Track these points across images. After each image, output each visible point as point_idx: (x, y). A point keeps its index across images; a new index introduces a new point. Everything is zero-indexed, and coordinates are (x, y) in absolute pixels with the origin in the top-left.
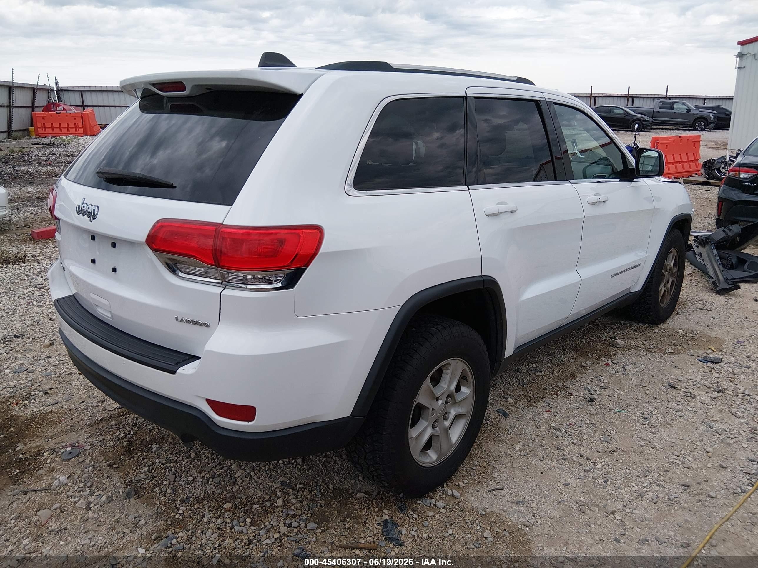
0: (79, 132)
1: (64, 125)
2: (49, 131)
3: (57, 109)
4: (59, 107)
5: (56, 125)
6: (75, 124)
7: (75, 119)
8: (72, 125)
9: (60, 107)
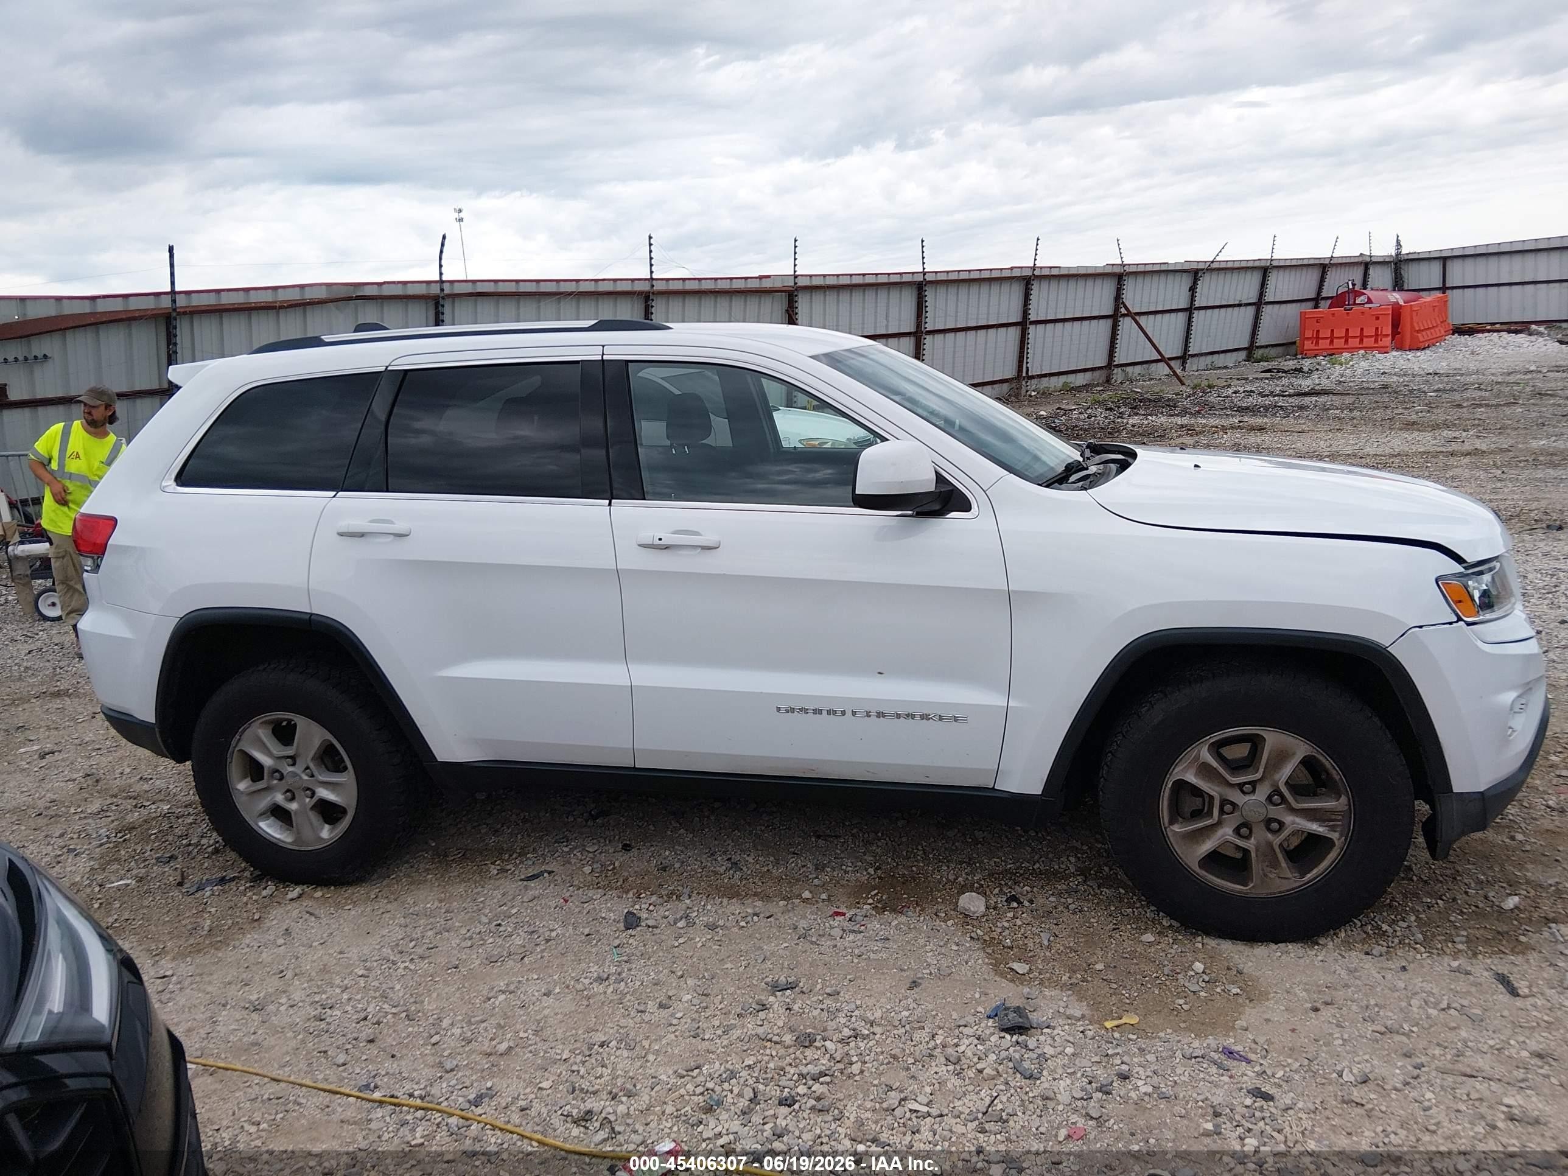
0: (1380, 344)
1: (1354, 332)
2: (1324, 344)
3: (1355, 300)
4: (1359, 296)
5: (1340, 332)
6: (1377, 329)
7: (1377, 318)
8: (1369, 331)
9: (1362, 298)
